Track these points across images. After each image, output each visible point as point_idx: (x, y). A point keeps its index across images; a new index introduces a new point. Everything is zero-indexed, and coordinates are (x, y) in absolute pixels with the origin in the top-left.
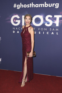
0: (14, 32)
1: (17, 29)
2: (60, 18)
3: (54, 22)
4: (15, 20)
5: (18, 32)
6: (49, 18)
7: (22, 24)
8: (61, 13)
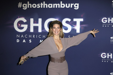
0: (18, 41)
1: (22, 36)
2: (81, 22)
3: (74, 28)
4: (19, 25)
5: (24, 41)
6: (67, 22)
7: (30, 30)
8: (82, 16)
